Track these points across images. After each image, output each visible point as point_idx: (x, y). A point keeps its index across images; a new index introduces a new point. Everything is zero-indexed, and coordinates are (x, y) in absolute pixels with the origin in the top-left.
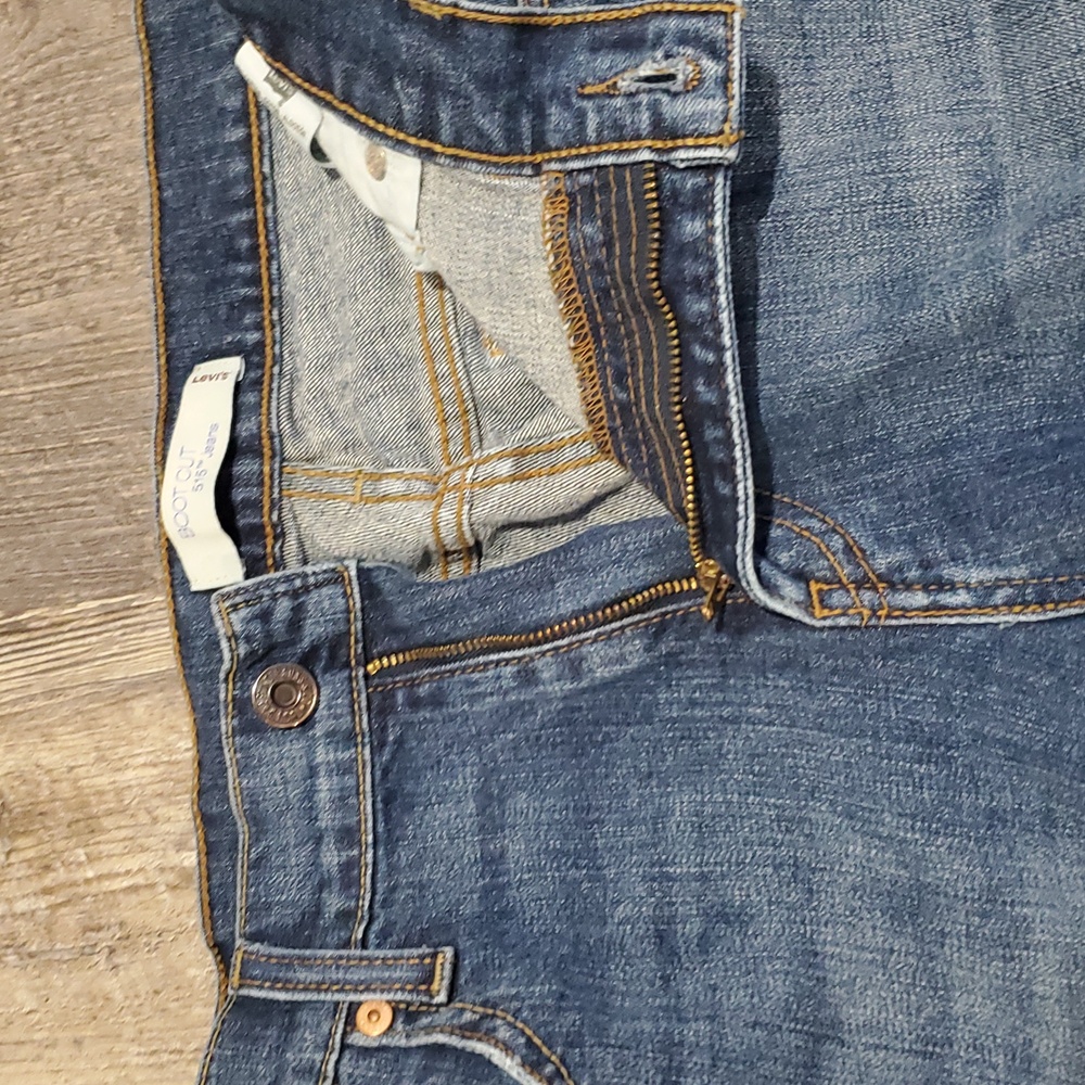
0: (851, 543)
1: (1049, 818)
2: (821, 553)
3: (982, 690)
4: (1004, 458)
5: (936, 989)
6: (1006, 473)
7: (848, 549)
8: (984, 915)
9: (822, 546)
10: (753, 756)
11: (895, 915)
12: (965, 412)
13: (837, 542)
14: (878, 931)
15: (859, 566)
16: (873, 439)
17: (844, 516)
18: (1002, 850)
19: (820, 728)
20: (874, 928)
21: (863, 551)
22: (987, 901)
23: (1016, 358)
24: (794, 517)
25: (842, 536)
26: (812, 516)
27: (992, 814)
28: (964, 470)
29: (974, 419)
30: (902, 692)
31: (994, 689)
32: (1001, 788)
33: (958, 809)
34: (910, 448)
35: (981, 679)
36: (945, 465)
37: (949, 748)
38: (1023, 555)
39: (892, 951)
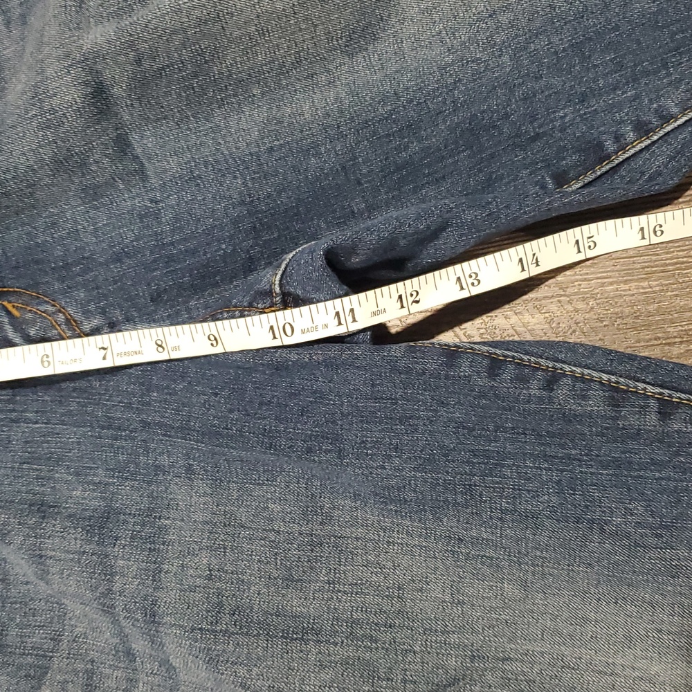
0: (69, 317)
1: (189, 469)
2: (53, 326)
3: (148, 396)
4: (155, 261)
5: (105, 575)
6: (156, 269)
7: (68, 322)
8: (143, 524)
9: (53, 321)
10: (27, 442)
11: (89, 530)
12: (131, 236)
13: (61, 317)
14: (78, 541)
15: (75, 330)
16: (83, 258)
17: (66, 302)
18: (162, 488)
19: (63, 423)
20: (76, 539)
21: (75, 321)
22: (147, 516)
23: (156, 202)
24: (38, 304)
25: (64, 314)
26: (47, 303)
27: (157, 467)
28: (133, 269)
29: (136, 240)
30: (108, 400)
31: (155, 394)
32: (162, 454)
33: (137, 465)
34: (102, 260)
35: (148, 390)
36: (121, 267)
37: (131, 432)
38: (169, 316)
39: (84, 552)
